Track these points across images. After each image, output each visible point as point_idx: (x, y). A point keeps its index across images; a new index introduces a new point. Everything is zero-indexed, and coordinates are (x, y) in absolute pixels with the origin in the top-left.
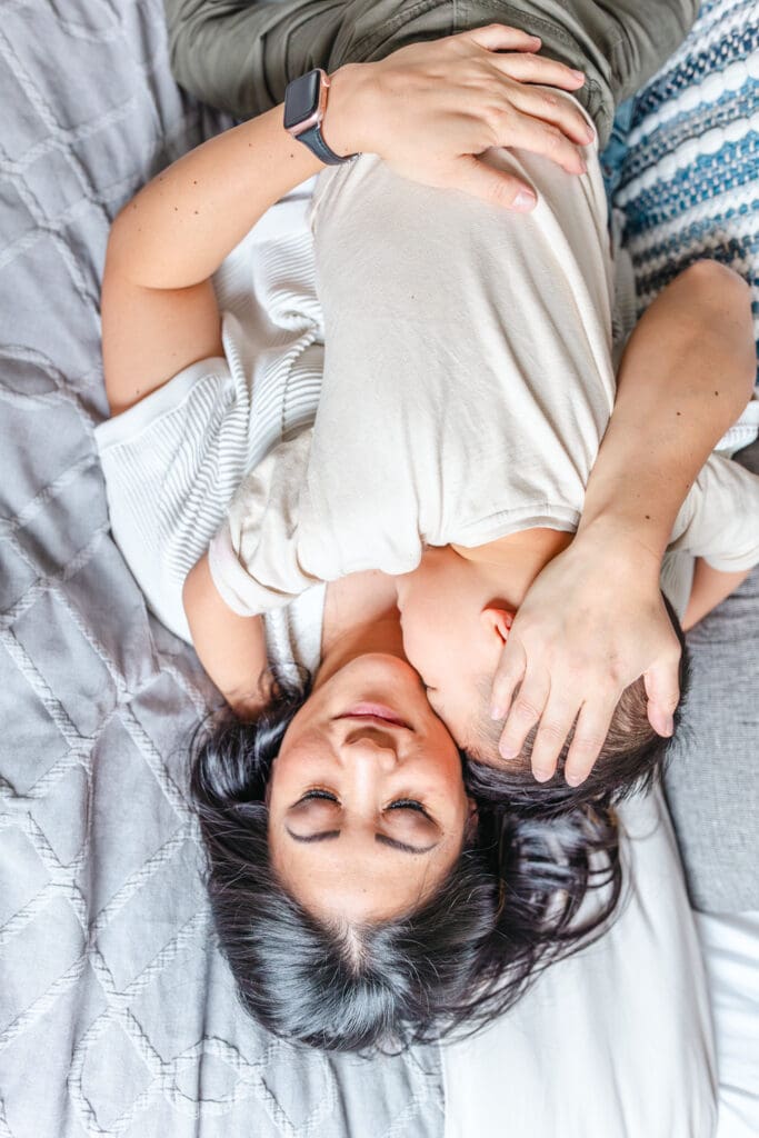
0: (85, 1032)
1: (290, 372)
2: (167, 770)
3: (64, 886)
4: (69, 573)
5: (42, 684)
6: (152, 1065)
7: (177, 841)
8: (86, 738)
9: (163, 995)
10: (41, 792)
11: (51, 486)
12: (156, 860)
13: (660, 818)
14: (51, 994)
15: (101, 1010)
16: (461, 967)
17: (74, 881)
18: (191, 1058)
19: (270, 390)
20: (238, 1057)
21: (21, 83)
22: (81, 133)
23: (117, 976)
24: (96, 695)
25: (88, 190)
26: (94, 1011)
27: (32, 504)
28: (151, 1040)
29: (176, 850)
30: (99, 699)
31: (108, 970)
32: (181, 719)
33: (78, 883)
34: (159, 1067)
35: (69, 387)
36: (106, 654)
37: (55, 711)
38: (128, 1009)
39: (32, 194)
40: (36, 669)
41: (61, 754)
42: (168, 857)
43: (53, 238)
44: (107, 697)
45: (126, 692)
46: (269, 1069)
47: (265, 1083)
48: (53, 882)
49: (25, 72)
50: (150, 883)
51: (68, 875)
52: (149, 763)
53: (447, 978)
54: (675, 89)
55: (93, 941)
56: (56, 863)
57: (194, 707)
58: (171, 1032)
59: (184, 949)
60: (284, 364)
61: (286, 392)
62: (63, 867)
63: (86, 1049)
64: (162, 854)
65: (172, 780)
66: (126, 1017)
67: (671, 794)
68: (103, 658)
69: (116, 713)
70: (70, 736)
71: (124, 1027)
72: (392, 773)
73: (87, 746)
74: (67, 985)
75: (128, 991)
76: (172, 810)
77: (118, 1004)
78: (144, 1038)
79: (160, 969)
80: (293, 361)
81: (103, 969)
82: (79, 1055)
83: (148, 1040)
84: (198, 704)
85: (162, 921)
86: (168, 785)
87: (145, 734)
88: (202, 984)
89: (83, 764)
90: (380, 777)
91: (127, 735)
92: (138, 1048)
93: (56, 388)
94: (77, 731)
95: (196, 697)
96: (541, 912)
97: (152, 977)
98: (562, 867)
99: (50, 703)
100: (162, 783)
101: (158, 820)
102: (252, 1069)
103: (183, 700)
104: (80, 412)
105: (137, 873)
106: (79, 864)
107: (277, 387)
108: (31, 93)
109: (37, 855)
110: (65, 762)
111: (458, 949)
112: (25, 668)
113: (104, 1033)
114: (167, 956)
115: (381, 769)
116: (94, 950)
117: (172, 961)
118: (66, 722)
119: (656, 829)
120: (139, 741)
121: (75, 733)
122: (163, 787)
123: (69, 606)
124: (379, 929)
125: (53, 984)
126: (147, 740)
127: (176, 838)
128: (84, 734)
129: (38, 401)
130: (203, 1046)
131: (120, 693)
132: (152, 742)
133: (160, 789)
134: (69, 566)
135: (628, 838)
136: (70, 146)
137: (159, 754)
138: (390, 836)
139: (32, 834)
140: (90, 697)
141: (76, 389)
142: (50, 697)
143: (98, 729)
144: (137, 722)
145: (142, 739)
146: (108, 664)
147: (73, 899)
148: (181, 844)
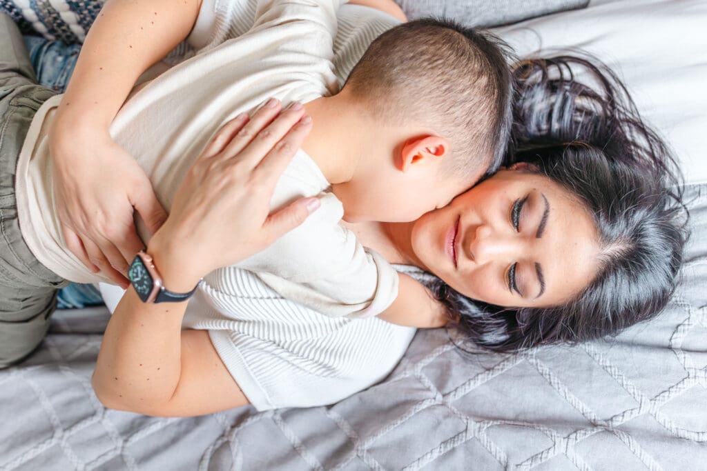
0: (665, 429)
1: (221, 292)
2: (488, 370)
3: (567, 445)
4: (353, 434)
5: (429, 456)
6: (689, 384)
7: (537, 364)
8: (467, 427)
9: (641, 376)
10: (503, 456)
11: (294, 444)
12: (550, 378)
13: (526, 28)
14: (641, 455)
15: (651, 418)
16: (628, 173)
17: (564, 438)
18: (685, 358)
19: (234, 307)
20: (684, 325)
21: (23, 462)
22: (56, 423)
23: (628, 407)
24: (438, 420)
25: (95, 419)
26: (652, 424)
27: (305, 458)
28: (672, 385)
29: (543, 365)
30: (441, 418)
31: (624, 412)
32: (454, 361)
33: (565, 435)
34: (691, 380)
35: (227, 434)
36: (410, 412)
37: (448, 446)
38: (651, 400)
39: (99, 457)
40: (419, 459)
41: (477, 443)
42: (548, 370)
43: (128, 444)
44: (439, 411)
45: (435, 399)
46: (692, 304)
47: (702, 307)
48: (564, 452)
49: (15, 460)
50: (565, 382)
51: (560, 442)
52: (483, 382)
53: (636, 182)
54: (15, 10)
55: (604, 423)
56: (552, 450)
57: (446, 352)
58: (667, 371)
59: (610, 361)
60: (215, 296)
61: (236, 296)
62: (554, 445)
63: (677, 429)
64: (546, 374)
65: (495, 366)
66: (657, 402)
67: (508, 19)
68: (413, 414)
69: (449, 405)
70: (466, 437)
71: (663, 403)
72: (493, 228)
73: (473, 425)
74: (635, 444)
75: (638, 399)
76: (516, 366)
77: (647, 407)
78: (671, 390)
79: (624, 378)
80: (214, 290)
81: (623, 416)
82: (681, 433)
83: (673, 387)
84: (445, 349)
85: (591, 375)
86: (498, 369)
87: (464, 384)
88: (634, 349)
89: (485, 428)
90: (496, 237)
91: (465, 397)
92: (678, 394)
93: (228, 443)
94: (462, 433)
95: (439, 351)
96: (589, 113)
97: (629, 383)
98: (557, 99)
99: (442, 450)
100: (497, 374)
101: (522, 376)
102: (692, 316)
103: (442, 359)
104: (243, 425)
105: (558, 392)
106: (553, 434)
107: (232, 302)
108: (29, 456)
109: (545, 463)
110: (484, 441)
111: (615, 174)
112: (418, 466)
113: (667, 416)
114: (615, 372)
115: (490, 236)
116: (610, 422)
117: (618, 368)
118: (456, 439)
119: (533, 30)
120: (468, 389)
121: (464, 434)
122: (500, 372)
123: (377, 435)
124: (602, 232)
125: (634, 453)
126: (468, 383)
127: (535, 364)
128: (465, 428)
129: (236, 455)
130: (677, 349)
131: (437, 403)
132: (469, 380)
133: (501, 374)
134: (348, 434)
135: (539, 51)
136: (65, 430)
137: (478, 375)
138: (537, 228)
139: (531, 464)
140: (439, 423)
141: (229, 428)
142: (438, 450)
143: (461, 418)
144: (456, 390)
145: (467, 387)
146: (417, 411)
147: (576, 439)
148: (538, 361)
